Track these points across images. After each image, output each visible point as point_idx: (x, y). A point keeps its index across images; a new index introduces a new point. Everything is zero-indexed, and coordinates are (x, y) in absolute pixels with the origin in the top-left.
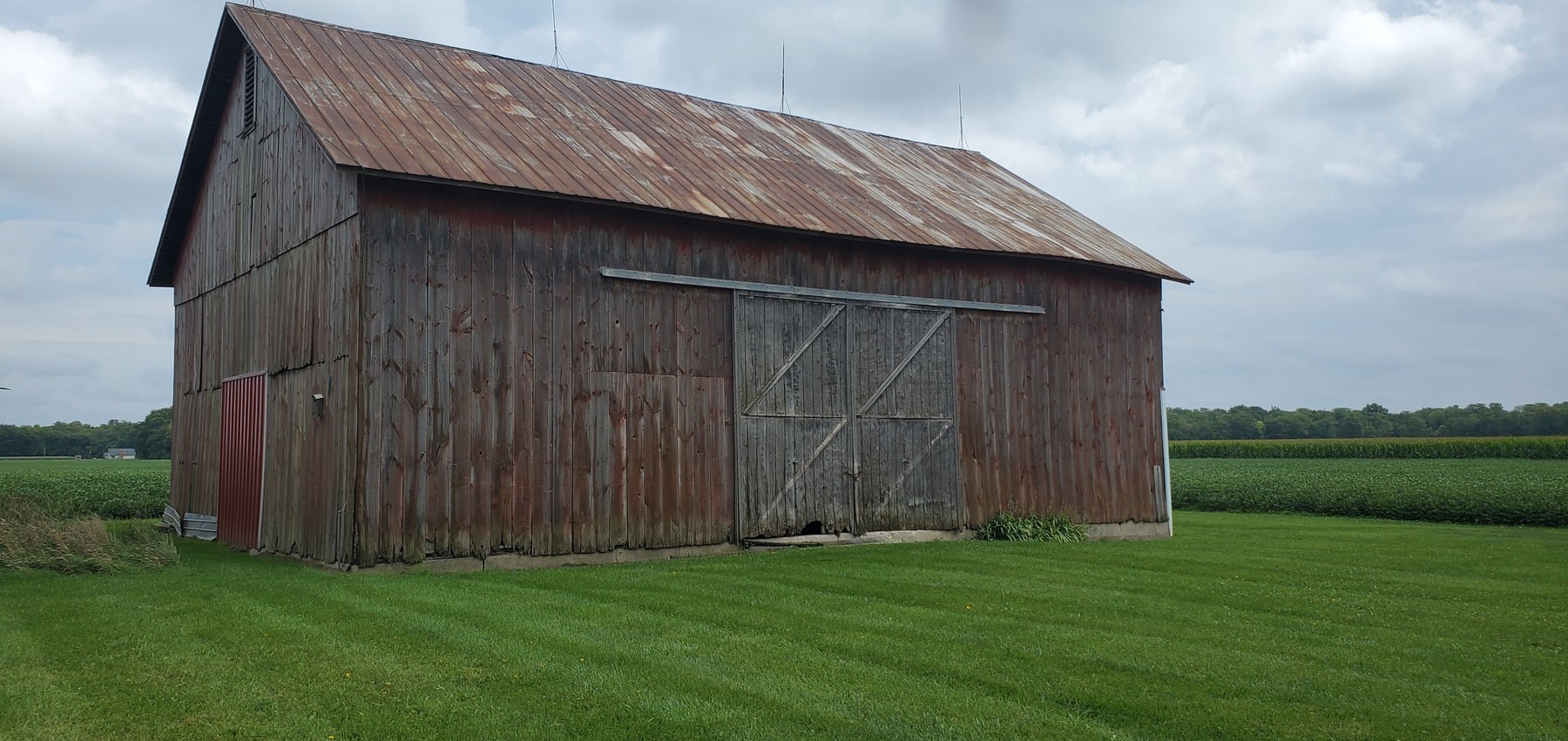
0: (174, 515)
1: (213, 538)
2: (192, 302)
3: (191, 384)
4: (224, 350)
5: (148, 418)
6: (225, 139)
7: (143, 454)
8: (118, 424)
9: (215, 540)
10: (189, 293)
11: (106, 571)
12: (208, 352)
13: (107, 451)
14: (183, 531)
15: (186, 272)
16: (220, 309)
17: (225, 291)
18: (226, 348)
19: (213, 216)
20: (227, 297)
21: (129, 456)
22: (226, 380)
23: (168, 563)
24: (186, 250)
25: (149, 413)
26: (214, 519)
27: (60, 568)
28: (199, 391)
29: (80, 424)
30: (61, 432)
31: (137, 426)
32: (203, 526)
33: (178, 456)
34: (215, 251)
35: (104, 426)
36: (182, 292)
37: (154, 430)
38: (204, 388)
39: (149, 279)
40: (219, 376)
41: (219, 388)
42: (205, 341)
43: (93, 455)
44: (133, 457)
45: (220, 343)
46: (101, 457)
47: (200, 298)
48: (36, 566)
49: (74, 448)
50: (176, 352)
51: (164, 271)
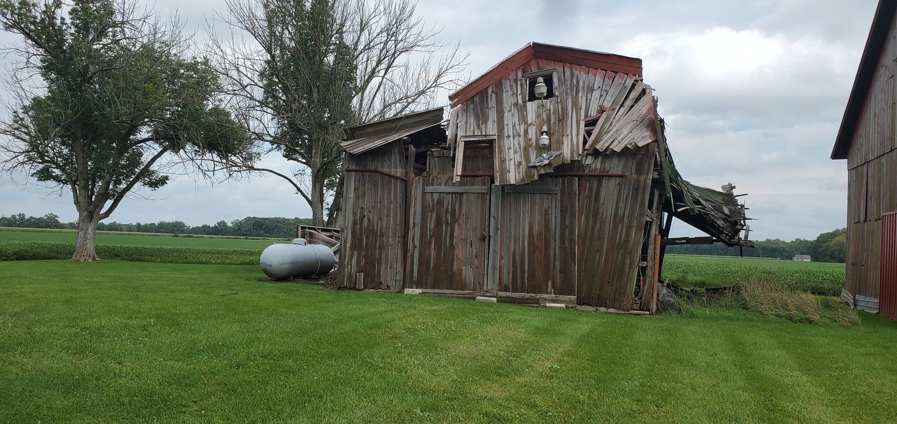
0: (849, 296)
1: (876, 312)
2: (860, 167)
3: (860, 217)
4: (883, 196)
5: (819, 238)
6: (883, 64)
7: (816, 258)
8: (800, 241)
9: (877, 313)
10: (858, 161)
11: (817, 324)
12: (871, 198)
13: (794, 256)
14: (855, 306)
15: (855, 149)
16: (880, 171)
17: (884, 159)
18: (885, 194)
19: (875, 113)
20: (885, 163)
21: (807, 259)
22: (884, 214)
23: (854, 324)
24: (856, 136)
25: (819, 235)
26: (877, 300)
27: (791, 318)
28: (865, 221)
29: (779, 241)
30: (770, 245)
31: (811, 242)
32: (869, 303)
33: (851, 260)
34: (876, 135)
35: (793, 242)
36: (853, 161)
37: (822, 245)
38: (868, 219)
39: (832, 155)
40: (879, 212)
41: (879, 219)
42: (869, 191)
43: (787, 258)
44: (809, 260)
45: (880, 191)
46: (791, 259)
47: (866, 165)
48: (779, 316)
49: (776, 254)
50: (849, 198)
51: (841, 150)
